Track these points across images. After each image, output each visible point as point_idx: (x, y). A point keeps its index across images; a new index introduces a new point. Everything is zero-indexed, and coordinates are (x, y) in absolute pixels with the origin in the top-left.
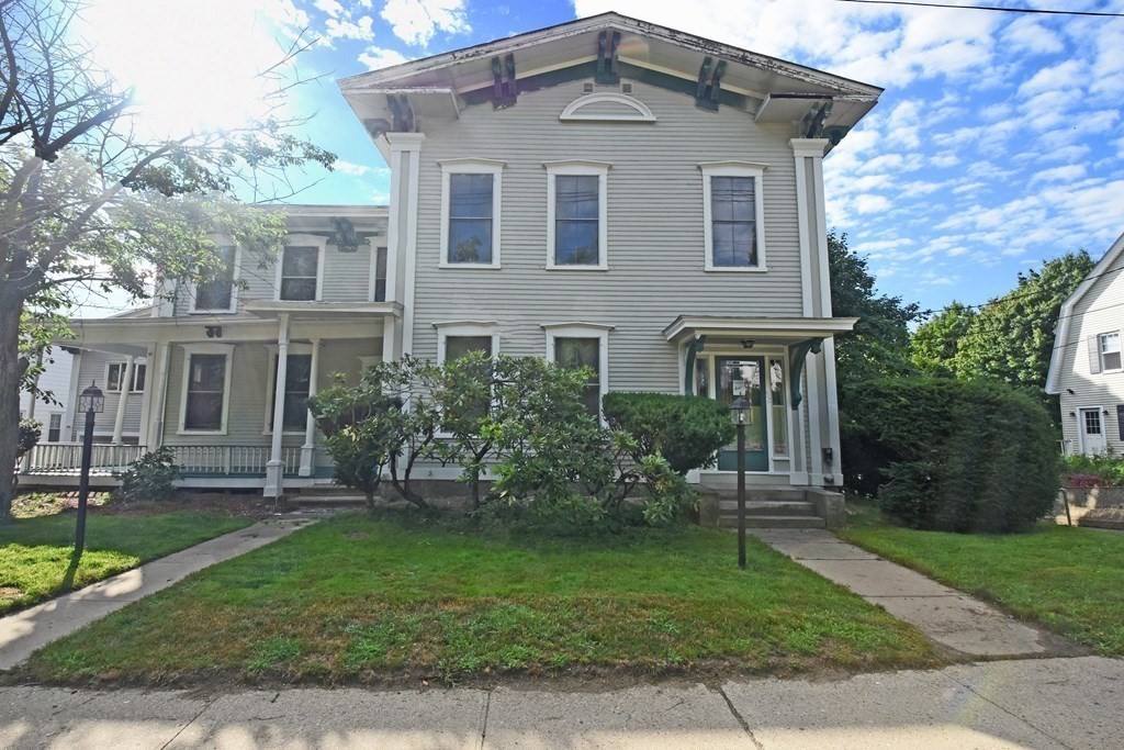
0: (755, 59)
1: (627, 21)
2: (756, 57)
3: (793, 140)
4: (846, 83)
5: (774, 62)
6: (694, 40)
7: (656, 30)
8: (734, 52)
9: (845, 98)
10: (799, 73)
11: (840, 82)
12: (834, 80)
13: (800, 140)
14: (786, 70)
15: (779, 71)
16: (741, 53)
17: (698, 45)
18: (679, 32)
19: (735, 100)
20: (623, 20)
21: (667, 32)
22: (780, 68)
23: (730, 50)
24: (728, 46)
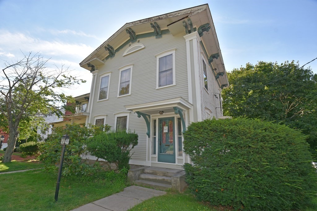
0: (162, 17)
1: (130, 24)
2: (162, 16)
3: (184, 37)
4: (192, 9)
5: (168, 15)
6: (146, 20)
7: (136, 22)
8: (156, 18)
9: (193, 14)
10: (176, 14)
11: (190, 9)
12: (188, 10)
13: (187, 35)
14: (172, 15)
15: (170, 17)
16: (158, 17)
17: (146, 21)
18: (141, 20)
19: (166, 32)
20: (129, 24)
21: (139, 21)
22: (170, 15)
23: (155, 18)
24: (154, 17)
